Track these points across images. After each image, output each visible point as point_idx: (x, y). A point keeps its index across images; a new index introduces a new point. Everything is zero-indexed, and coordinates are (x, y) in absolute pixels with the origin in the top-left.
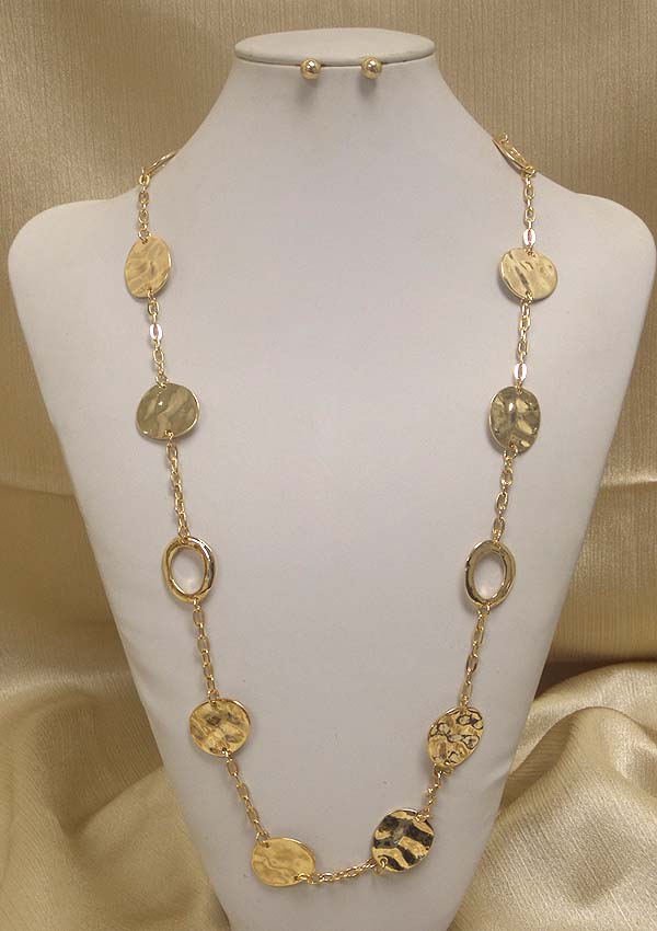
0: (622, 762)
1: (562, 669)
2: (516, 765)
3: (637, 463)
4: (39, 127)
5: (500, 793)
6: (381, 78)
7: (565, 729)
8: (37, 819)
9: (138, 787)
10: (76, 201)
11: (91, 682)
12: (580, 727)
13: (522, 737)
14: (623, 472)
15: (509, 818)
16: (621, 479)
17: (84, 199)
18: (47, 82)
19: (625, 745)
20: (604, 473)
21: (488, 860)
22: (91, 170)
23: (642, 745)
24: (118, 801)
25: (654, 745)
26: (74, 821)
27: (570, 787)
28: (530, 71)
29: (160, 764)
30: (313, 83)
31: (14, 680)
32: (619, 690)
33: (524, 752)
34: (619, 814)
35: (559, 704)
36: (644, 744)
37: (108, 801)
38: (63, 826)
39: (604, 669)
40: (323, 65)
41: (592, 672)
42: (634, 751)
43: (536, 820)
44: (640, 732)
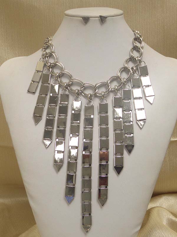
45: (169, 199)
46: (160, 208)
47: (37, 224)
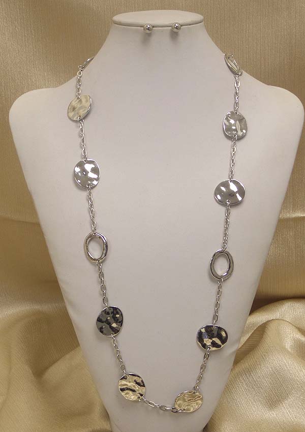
0: (288, 344)
1: (261, 302)
2: (240, 346)
3: (295, 208)
4: (22, 55)
5: (233, 359)
6: (180, 32)
7: (262, 330)
8: (22, 370)
9: (68, 356)
10: (39, 88)
11: (46, 308)
12: (269, 328)
13: (243, 333)
14: (289, 212)
15: (237, 370)
16: (288, 216)
17: (43, 88)
18: (26, 34)
19: (290, 337)
20: (281, 212)
21: (228, 389)
22: (46, 74)
23: (297, 336)
24: (59, 362)
25: (303, 336)
26: (39, 371)
27: (265, 355)
28: (246, 29)
29: (78, 345)
30: (149, 35)
31: (11, 307)
32: (287, 311)
33: (244, 339)
34: (287, 368)
35: (260, 318)
36: (299, 336)
37: (54, 362)
38: (34, 374)
39: (280, 302)
40: (153, 27)
41: (275, 303)
42: (294, 340)
43: (249, 371)
44: (297, 330)
45: (294, 307)
46: (281, 321)
47: (81, 346)
